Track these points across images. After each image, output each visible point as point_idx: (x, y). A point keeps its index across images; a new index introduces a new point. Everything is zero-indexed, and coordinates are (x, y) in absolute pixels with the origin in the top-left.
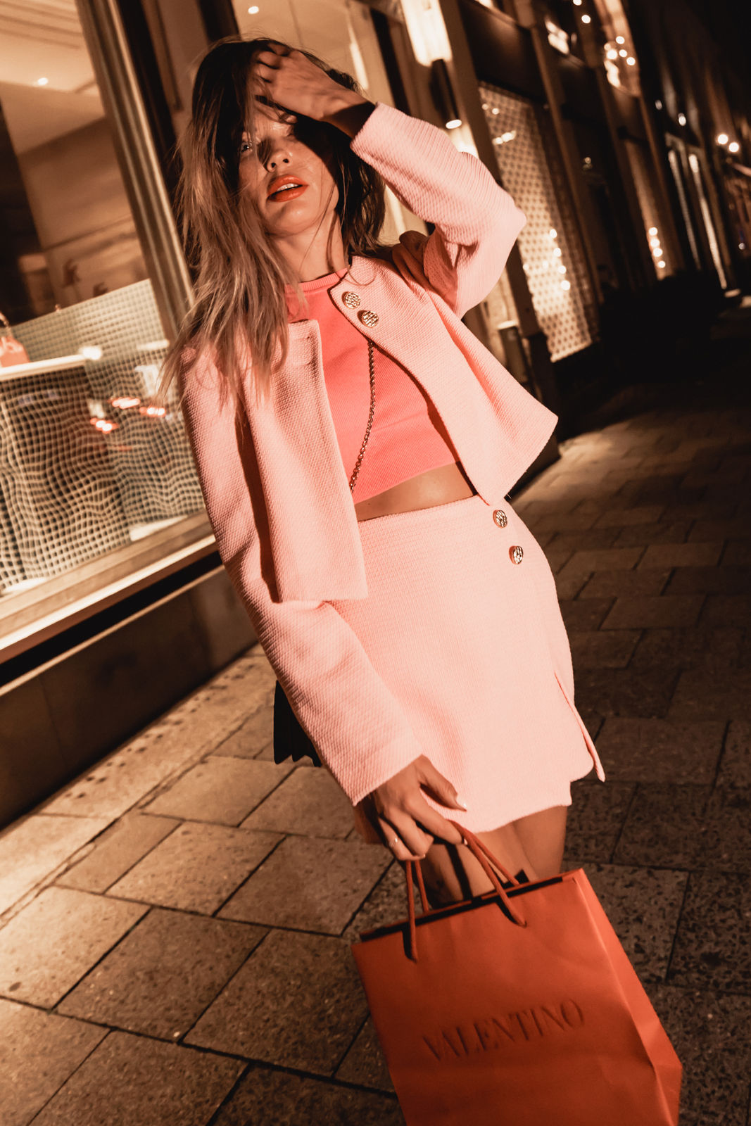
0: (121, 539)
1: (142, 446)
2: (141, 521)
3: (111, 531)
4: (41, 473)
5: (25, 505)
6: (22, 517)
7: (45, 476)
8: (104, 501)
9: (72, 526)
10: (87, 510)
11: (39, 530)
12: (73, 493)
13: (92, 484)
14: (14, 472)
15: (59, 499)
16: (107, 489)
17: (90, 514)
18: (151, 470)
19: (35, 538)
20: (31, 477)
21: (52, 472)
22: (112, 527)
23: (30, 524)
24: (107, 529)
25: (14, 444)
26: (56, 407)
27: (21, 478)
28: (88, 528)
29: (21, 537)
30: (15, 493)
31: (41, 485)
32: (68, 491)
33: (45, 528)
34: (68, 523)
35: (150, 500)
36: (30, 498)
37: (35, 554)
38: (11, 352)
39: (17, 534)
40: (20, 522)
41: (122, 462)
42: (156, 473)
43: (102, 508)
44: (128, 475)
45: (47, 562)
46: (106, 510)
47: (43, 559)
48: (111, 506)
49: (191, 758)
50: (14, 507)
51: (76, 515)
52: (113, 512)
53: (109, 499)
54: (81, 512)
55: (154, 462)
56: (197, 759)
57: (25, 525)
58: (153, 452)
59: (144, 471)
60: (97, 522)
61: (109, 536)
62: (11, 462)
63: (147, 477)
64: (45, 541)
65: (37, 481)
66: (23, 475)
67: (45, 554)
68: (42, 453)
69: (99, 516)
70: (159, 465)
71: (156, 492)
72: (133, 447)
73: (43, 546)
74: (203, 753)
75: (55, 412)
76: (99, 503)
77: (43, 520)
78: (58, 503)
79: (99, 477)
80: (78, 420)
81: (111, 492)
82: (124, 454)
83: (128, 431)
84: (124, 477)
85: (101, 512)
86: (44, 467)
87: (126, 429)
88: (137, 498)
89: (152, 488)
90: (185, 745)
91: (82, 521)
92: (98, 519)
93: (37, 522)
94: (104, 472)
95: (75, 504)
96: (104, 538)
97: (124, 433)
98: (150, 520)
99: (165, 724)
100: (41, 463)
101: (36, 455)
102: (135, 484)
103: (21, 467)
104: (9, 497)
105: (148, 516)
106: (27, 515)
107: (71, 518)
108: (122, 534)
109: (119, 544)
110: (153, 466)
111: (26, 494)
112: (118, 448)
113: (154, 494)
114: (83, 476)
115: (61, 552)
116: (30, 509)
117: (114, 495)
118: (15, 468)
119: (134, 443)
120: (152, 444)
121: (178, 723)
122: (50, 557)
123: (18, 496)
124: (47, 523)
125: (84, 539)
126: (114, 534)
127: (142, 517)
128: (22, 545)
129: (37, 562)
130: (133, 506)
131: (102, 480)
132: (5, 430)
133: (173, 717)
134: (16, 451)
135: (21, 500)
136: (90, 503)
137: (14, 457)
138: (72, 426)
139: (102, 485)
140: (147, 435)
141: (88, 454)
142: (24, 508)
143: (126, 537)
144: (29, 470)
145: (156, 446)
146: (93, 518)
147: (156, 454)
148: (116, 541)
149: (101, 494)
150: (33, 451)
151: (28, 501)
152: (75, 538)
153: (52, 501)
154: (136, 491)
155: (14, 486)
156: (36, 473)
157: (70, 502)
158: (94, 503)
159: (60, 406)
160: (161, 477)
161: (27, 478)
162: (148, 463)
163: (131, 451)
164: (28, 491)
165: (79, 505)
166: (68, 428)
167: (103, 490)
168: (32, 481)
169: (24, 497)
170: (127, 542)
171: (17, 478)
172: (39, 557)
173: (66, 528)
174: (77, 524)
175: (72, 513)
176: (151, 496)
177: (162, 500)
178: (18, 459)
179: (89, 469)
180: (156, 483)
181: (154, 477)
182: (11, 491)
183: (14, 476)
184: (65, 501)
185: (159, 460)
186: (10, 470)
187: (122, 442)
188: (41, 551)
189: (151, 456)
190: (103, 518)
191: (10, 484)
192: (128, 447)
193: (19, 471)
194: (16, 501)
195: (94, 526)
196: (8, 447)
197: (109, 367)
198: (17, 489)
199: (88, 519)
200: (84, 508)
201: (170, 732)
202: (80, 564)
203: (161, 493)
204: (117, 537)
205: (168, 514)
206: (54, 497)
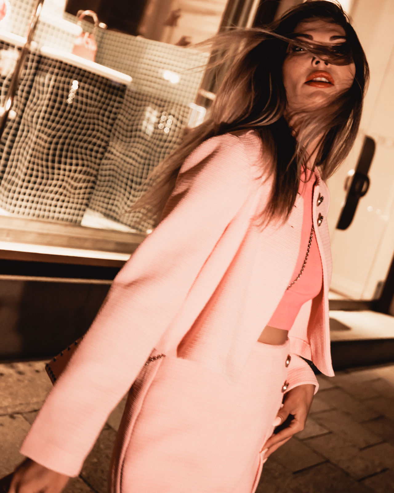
0: (75, 218)
1: (134, 163)
2: (101, 212)
3: (71, 208)
4: (49, 139)
5: (25, 154)
6: (18, 160)
7: (51, 143)
8: (80, 185)
9: (46, 188)
10: (64, 184)
11: (22, 176)
12: (62, 166)
13: (79, 168)
14: (32, 127)
15: (50, 164)
16: (88, 178)
17: (64, 188)
18: (129, 183)
19: (16, 180)
20: (40, 138)
21: (57, 143)
22: (74, 206)
23: (19, 168)
24: (70, 205)
25: (44, 108)
26: (89, 101)
27: (34, 134)
28: (57, 196)
29: (9, 173)
30: (23, 142)
31: (44, 148)
32: (60, 162)
33: (27, 178)
34: (45, 185)
35: (116, 203)
36: (30, 151)
37: (9, 191)
38: (86, 46)
39: (7, 169)
40: (14, 163)
41: (114, 165)
42: (131, 187)
43: (76, 188)
44: (113, 176)
45: (14, 202)
46: (77, 191)
47: (12, 198)
48: (82, 191)
49: (6, 407)
50: (18, 150)
51: (54, 182)
52: (81, 196)
53: (84, 185)
54: (59, 183)
55: (135, 179)
56: (10, 411)
57: (16, 167)
58: (138, 172)
59: (125, 180)
60: (65, 196)
61: (68, 210)
62: (34, 119)
63: (124, 185)
64: (21, 187)
65: (43, 143)
66: (36, 133)
67: (16, 195)
68: (58, 126)
69: (70, 192)
70: (136, 183)
71: (123, 199)
72: (128, 159)
73: (18, 189)
74: (17, 409)
75: (86, 104)
76: (75, 184)
77: (29, 172)
78: (47, 167)
79: (88, 166)
80: (98, 119)
81: (89, 181)
82: (119, 160)
83: (132, 147)
84: (109, 175)
85: (73, 191)
86: (54, 137)
87: (131, 144)
88: (108, 195)
89: (122, 196)
90: (11, 394)
91: (56, 189)
92: (68, 194)
93: (24, 170)
94: (93, 165)
95: (59, 174)
96: (63, 210)
97: (128, 146)
98: (107, 216)
99: (12, 367)
100: (54, 133)
101: (54, 125)
102: (113, 185)
103: (38, 127)
104: (18, 142)
105: (108, 212)
106: (21, 162)
107: (49, 182)
108: (78, 215)
109: (71, 221)
110: (132, 181)
111: (30, 147)
112: (118, 154)
113: (120, 200)
114: (77, 159)
115: (28, 201)
116: (26, 159)
117: (90, 185)
118: (34, 125)
119: (130, 157)
120: (141, 166)
121: (20, 373)
122: (17, 199)
123: (24, 145)
124: (31, 176)
125: (49, 202)
126: (72, 211)
127: (104, 210)
128: (6, 179)
129: (8, 197)
130: (102, 199)
131: (89, 170)
132: (44, 96)
133: (21, 366)
134: (42, 114)
135: (24, 149)
136: (69, 180)
137: (38, 117)
138: (92, 121)
139: (85, 173)
140: (142, 157)
141: (90, 146)
142: (23, 155)
143: (79, 218)
144: (43, 132)
145: (143, 169)
146: (65, 192)
147: (139, 175)
148: (70, 217)
149: (81, 179)
150: (53, 121)
151: (28, 153)
152: (44, 197)
153: (44, 163)
154: (111, 190)
155: (26, 137)
156: (45, 137)
157: (56, 171)
158: (72, 182)
159: (93, 102)
160: (133, 192)
161: (37, 137)
162: (130, 177)
163: (125, 161)
164: (32, 145)
165: (61, 177)
166: (88, 121)
167: (84, 177)
168: (39, 141)
169: (27, 148)
170: (77, 224)
171: (31, 133)
172: (11, 194)
173: (41, 187)
174: (51, 188)
175: (53, 179)
176: (118, 201)
177: (123, 208)
178: (40, 120)
179: (84, 157)
180: (127, 194)
181: (128, 189)
182: (22, 139)
183: (30, 130)
184: (53, 168)
185: (139, 180)
186: (30, 124)
187: (123, 151)
188: (14, 192)
189: (135, 174)
190: (72, 196)
191: (25, 133)
192: (124, 158)
193: (35, 129)
194: (21, 147)
195: (62, 198)
196: (39, 108)
197: (147, 96)
198: (27, 139)
199: (61, 190)
200: (63, 180)
201: (10, 375)
202: (35, 218)
203: (126, 203)
204: (73, 215)
205: (121, 219)
206: (47, 160)
